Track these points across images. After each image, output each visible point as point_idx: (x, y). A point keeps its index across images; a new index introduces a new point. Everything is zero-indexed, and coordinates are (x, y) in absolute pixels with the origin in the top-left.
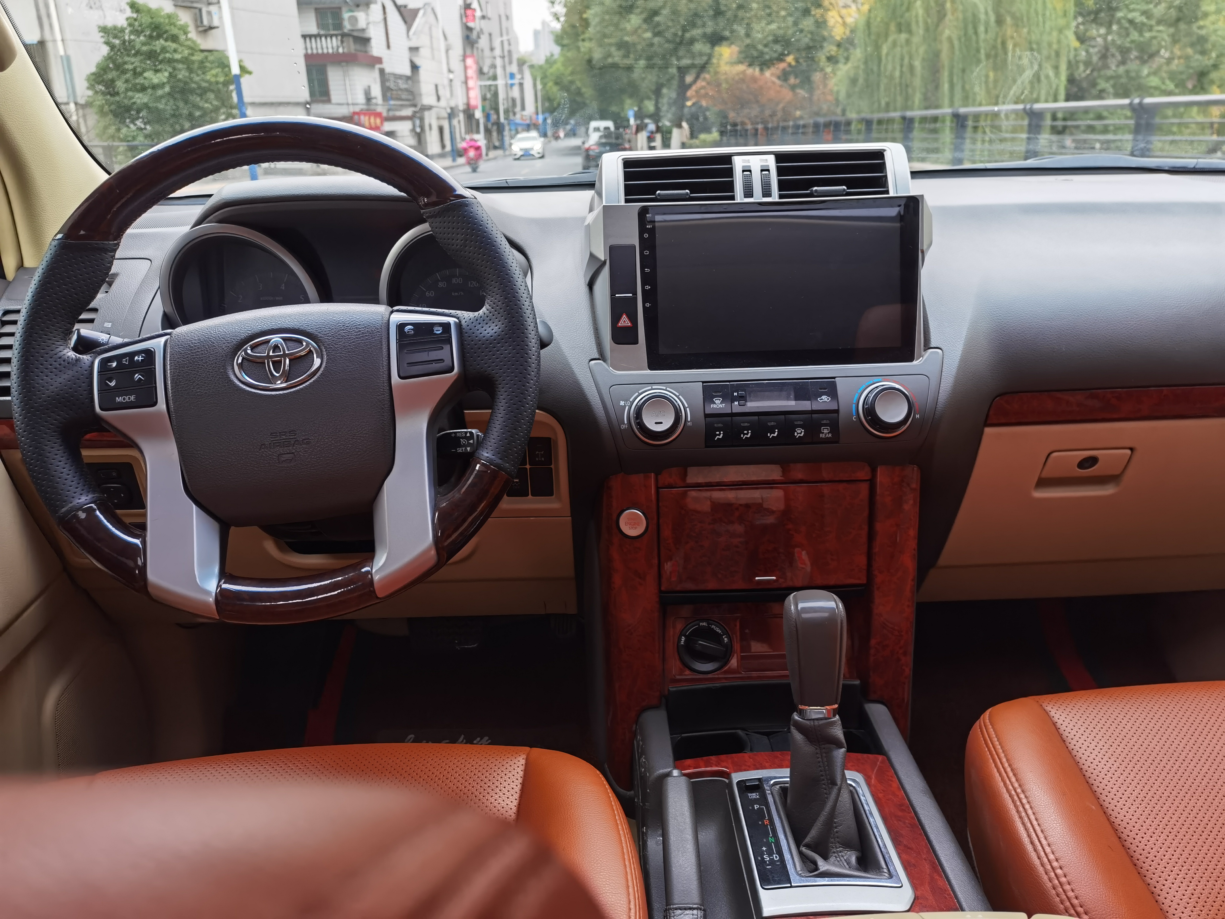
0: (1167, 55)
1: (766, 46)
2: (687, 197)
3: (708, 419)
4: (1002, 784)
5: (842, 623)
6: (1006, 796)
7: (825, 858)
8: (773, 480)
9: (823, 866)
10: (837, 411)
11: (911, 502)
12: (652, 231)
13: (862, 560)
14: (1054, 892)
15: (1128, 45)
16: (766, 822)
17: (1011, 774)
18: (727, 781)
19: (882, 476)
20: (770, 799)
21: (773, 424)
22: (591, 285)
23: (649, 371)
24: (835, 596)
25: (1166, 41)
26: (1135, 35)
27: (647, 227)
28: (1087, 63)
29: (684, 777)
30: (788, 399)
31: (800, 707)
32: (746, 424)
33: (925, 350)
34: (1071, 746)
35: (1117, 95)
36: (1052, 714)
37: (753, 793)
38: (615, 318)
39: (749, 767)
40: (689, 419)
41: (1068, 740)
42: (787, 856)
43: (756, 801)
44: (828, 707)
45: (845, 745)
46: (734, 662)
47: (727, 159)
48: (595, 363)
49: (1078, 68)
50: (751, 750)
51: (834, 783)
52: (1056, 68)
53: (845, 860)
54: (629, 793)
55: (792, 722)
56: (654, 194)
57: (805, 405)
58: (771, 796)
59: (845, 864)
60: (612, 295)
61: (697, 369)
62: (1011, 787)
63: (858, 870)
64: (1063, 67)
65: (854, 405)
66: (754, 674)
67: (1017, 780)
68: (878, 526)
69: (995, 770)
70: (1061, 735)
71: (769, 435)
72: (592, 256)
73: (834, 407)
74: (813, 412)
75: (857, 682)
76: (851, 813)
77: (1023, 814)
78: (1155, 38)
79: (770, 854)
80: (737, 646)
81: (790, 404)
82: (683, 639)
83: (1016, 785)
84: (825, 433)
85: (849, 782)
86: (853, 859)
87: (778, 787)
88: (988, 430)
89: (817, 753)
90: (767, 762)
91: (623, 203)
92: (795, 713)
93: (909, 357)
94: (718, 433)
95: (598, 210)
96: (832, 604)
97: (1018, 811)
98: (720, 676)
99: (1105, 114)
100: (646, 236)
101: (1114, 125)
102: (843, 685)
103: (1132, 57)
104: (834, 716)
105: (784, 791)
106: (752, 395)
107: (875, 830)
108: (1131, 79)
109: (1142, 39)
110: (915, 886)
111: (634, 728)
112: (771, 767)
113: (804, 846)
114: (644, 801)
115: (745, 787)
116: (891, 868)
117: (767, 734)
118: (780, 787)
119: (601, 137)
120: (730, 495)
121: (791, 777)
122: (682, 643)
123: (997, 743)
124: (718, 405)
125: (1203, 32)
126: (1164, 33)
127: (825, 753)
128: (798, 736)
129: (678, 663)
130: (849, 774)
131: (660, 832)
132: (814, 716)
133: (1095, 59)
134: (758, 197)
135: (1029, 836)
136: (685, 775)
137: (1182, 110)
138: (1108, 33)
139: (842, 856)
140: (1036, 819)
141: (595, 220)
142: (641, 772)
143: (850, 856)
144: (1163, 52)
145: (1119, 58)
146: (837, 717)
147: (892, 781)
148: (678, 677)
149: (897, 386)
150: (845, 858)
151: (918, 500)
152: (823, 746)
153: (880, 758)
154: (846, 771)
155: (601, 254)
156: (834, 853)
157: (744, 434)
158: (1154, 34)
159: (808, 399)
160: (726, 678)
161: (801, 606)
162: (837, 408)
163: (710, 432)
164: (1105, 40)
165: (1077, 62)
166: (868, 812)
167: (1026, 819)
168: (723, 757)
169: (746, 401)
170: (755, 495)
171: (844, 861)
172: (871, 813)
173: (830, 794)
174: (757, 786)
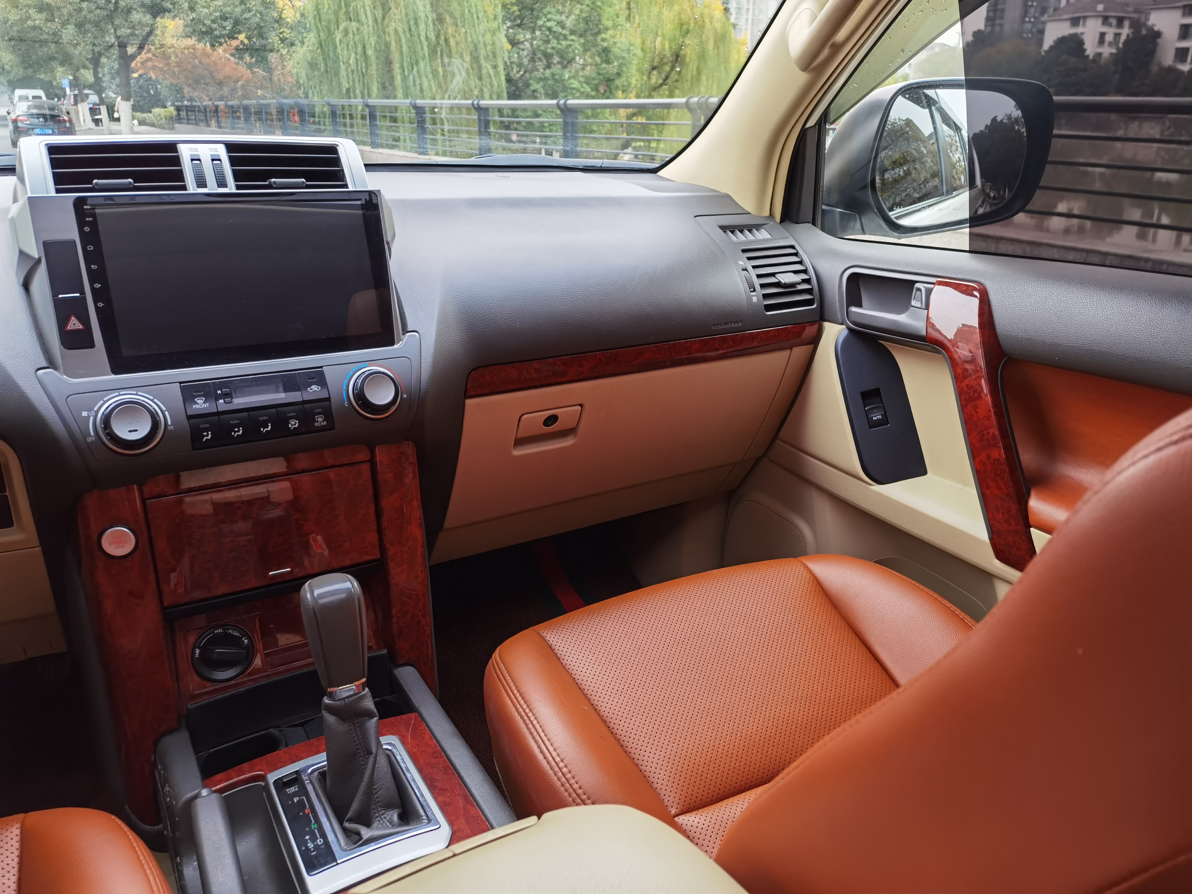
0: (581, 62)
1: (214, 21)
2: (131, 186)
3: (193, 421)
4: (514, 709)
5: (359, 601)
6: (518, 718)
7: (368, 824)
8: (275, 474)
9: (366, 833)
10: (328, 399)
11: (411, 475)
12: (94, 225)
13: (373, 537)
14: (563, 789)
15: (549, 50)
16: (307, 811)
17: (520, 699)
18: (263, 784)
19: (381, 455)
20: (310, 788)
21: (264, 418)
22: (26, 285)
23: (113, 377)
24: (350, 576)
25: (578, 50)
26: (554, 43)
27: (87, 219)
28: (520, 65)
29: (214, 795)
30: (277, 391)
31: (329, 690)
32: (236, 422)
33: (404, 334)
34: (564, 662)
35: (548, 96)
36: (548, 638)
37: (290, 787)
38: (62, 322)
39: (285, 762)
40: (169, 423)
41: (562, 657)
42: (331, 837)
43: (295, 794)
44: (357, 683)
45: (377, 714)
46: (258, 662)
47: (172, 147)
48: (44, 373)
49: (512, 69)
50: (286, 746)
51: (370, 753)
52: (495, 67)
53: (388, 821)
54: (156, 828)
55: (322, 707)
56: (91, 183)
57: (295, 396)
58: (310, 784)
59: (388, 824)
60: (55, 295)
61: (171, 369)
62: (521, 710)
63: (400, 825)
64: (501, 67)
65: (344, 392)
66: (281, 668)
67: (525, 702)
68: (384, 503)
69: (508, 698)
70: (556, 654)
71: (262, 429)
72: (22, 254)
73: (325, 395)
74: (304, 402)
75: (385, 651)
76: (389, 776)
77: (533, 730)
78: (570, 46)
79: (314, 839)
80: (259, 646)
81: (280, 397)
82: (198, 651)
83: (525, 706)
84: (320, 421)
85: (384, 747)
86: (395, 818)
87: (316, 773)
88: (468, 402)
89: (351, 730)
90: (304, 752)
91: (53, 194)
92: (325, 697)
93: (390, 341)
94: (205, 434)
95: (23, 201)
96: (348, 585)
97: (528, 729)
98: (245, 679)
99: (540, 112)
100: (87, 229)
101: (548, 122)
102: (368, 658)
103: (555, 62)
104: (364, 689)
105: (323, 775)
106: (238, 391)
107: (412, 784)
108: (557, 81)
109: (559, 46)
110: (451, 823)
111: (153, 758)
112: (308, 756)
113: (347, 821)
114: (173, 831)
115: (281, 785)
116: (429, 814)
117: (302, 725)
118: (319, 773)
119: (29, 108)
120: (231, 495)
121: (328, 760)
122: (197, 655)
123: (507, 675)
124: (201, 405)
125: (605, 44)
126: (577, 43)
127: (359, 727)
128: (330, 719)
129: (196, 678)
130: (383, 740)
131: (195, 858)
132: (345, 695)
133: (525, 61)
134: (212, 188)
135: (539, 747)
136: (215, 791)
137: (599, 111)
138: (533, 39)
139: (385, 818)
140: (543, 731)
141: (21, 211)
142: (166, 802)
143: (392, 815)
144: (578, 58)
145: (545, 61)
146: (367, 689)
147: (424, 733)
148: (197, 692)
149: (382, 370)
150: (388, 818)
151: (417, 472)
152: (356, 721)
153: (413, 715)
154: (381, 738)
155: (34, 251)
156: (377, 817)
157: (235, 432)
158: (569, 43)
159: (299, 390)
160: (251, 680)
161: (317, 592)
162: (328, 396)
163: (196, 435)
164: (532, 45)
165: (511, 63)
166: (404, 769)
167: (535, 734)
168: (256, 761)
169: (232, 398)
170: (259, 490)
171: (386, 822)
172: (408, 769)
173: (367, 764)
174: (296, 779)
